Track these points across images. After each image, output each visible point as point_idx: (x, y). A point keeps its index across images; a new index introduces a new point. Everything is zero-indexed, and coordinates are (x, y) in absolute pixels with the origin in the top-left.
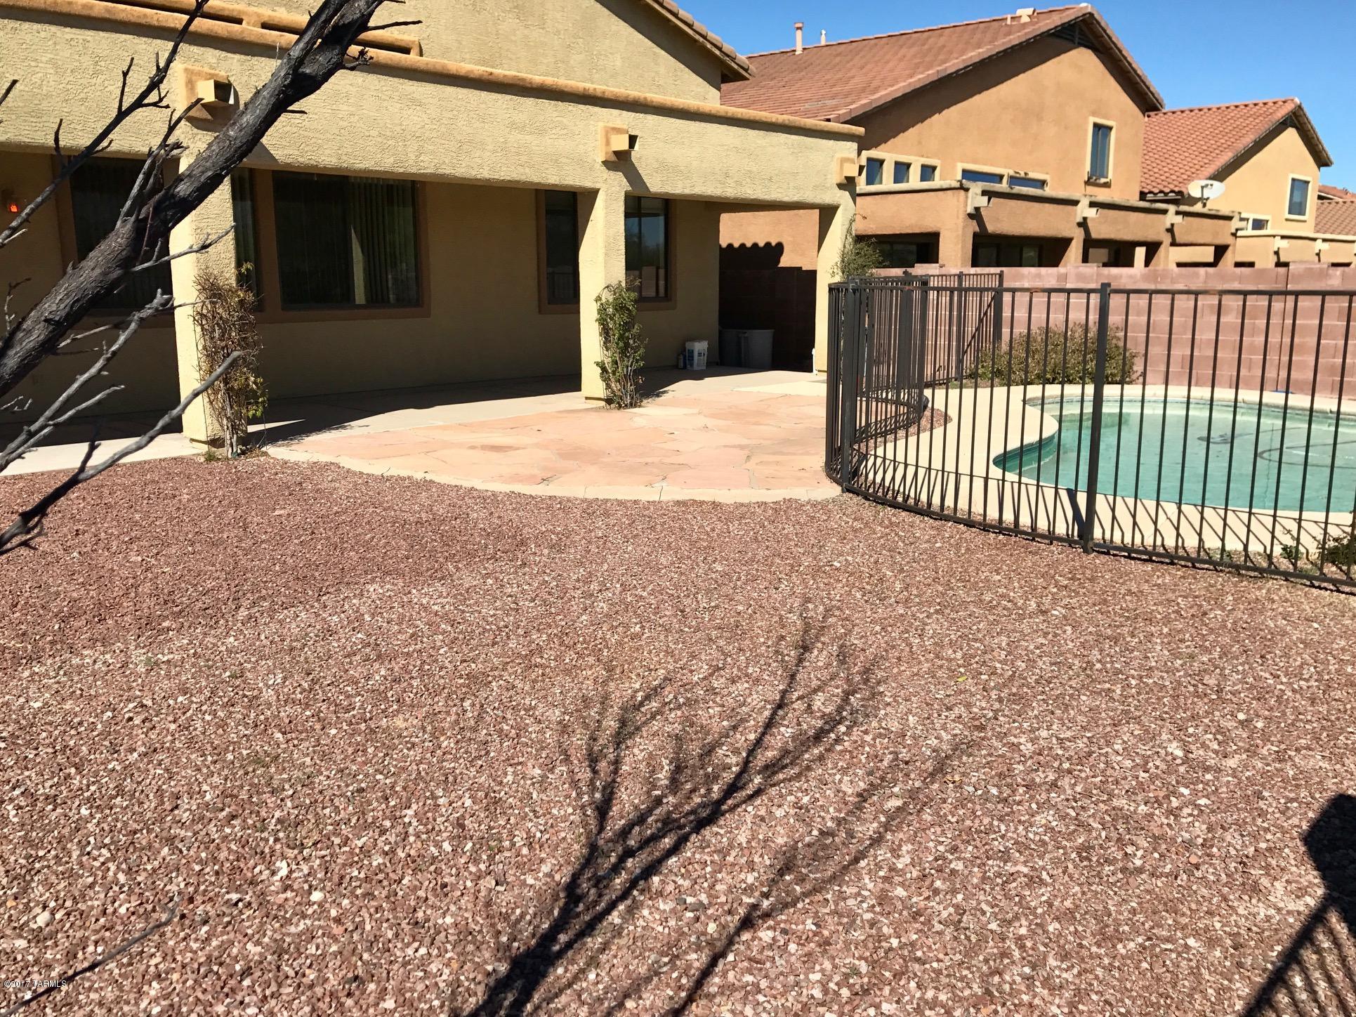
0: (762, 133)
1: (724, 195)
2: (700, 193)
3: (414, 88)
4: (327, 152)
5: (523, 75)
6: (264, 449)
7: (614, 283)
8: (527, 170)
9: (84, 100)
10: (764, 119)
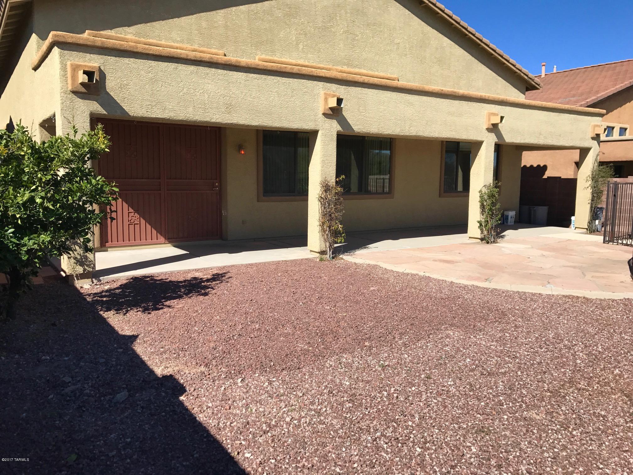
0: (557, 114)
1: (538, 143)
2: (528, 142)
3: (410, 98)
4: (374, 127)
5: (455, 90)
6: (341, 256)
7: (488, 184)
8: (454, 133)
9: (287, 107)
10: (559, 108)
